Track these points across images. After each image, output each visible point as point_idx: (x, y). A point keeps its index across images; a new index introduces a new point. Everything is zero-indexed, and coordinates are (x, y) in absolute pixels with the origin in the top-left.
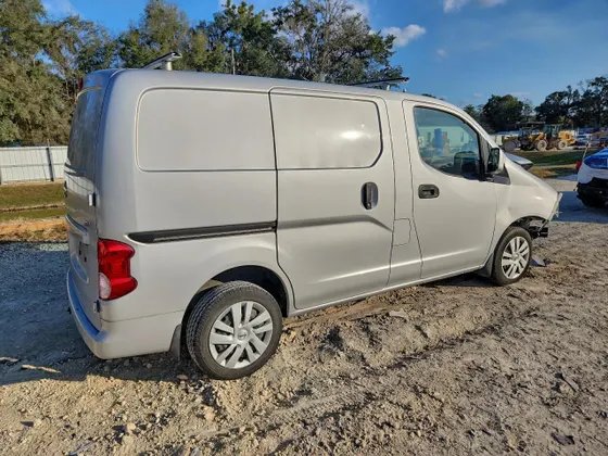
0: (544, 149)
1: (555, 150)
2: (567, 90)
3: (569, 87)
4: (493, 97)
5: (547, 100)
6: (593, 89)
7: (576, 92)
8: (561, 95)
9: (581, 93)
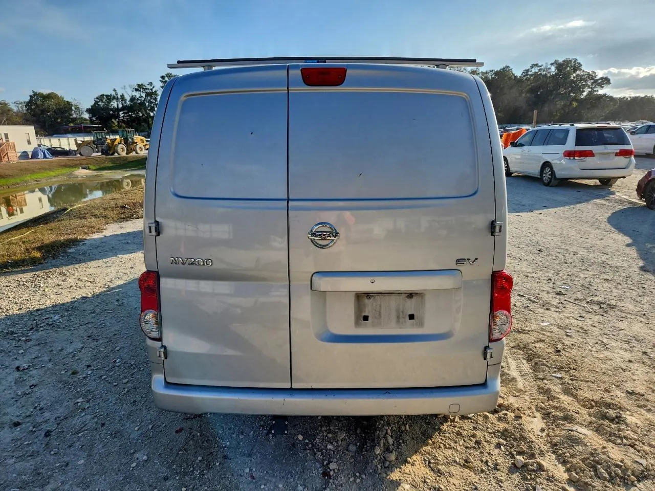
0: (124, 154)
1: (133, 154)
2: (113, 93)
3: (115, 90)
4: (35, 94)
5: (96, 102)
6: (137, 94)
7: (122, 96)
8: (110, 98)
9: (128, 98)
